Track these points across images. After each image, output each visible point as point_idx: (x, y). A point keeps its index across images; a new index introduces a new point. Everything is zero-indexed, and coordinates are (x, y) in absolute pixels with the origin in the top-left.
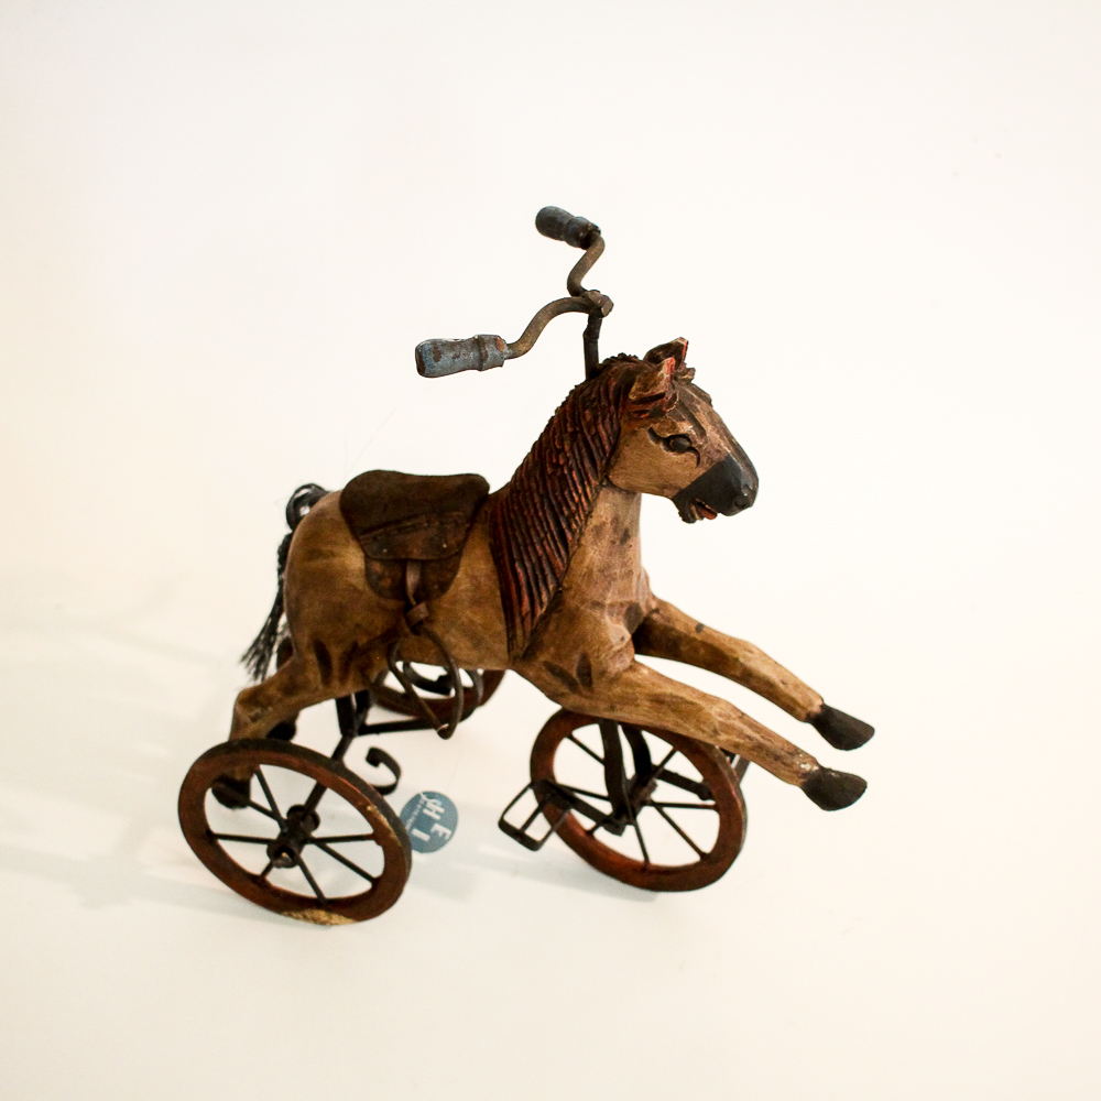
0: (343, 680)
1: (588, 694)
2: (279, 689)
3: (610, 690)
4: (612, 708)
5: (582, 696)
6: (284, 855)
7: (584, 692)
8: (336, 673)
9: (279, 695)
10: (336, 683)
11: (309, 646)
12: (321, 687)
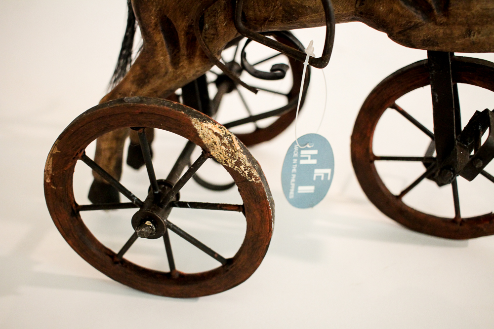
0: (190, 57)
1: (444, 20)
2: (133, 82)
3: (469, 9)
4: (469, 32)
5: (436, 24)
6: (148, 223)
7: (438, 20)
8: (184, 51)
9: (134, 88)
10: (184, 63)
11: (156, 25)
12: (171, 69)
